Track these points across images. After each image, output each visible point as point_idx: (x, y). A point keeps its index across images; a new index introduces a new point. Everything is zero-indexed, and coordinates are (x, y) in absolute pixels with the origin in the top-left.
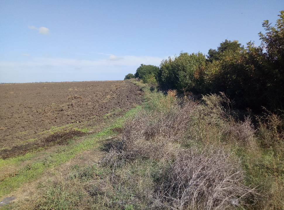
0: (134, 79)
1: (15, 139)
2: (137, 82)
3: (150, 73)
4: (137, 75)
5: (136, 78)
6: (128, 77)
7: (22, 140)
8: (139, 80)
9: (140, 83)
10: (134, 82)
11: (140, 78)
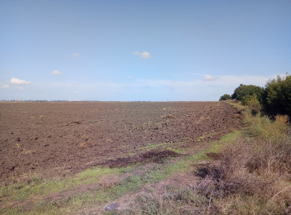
0: (231, 100)
1: (119, 151)
2: (235, 104)
3: (251, 94)
4: (234, 96)
5: (233, 99)
6: (224, 98)
7: (124, 153)
8: (236, 102)
9: (238, 105)
10: (231, 104)
11: (238, 99)
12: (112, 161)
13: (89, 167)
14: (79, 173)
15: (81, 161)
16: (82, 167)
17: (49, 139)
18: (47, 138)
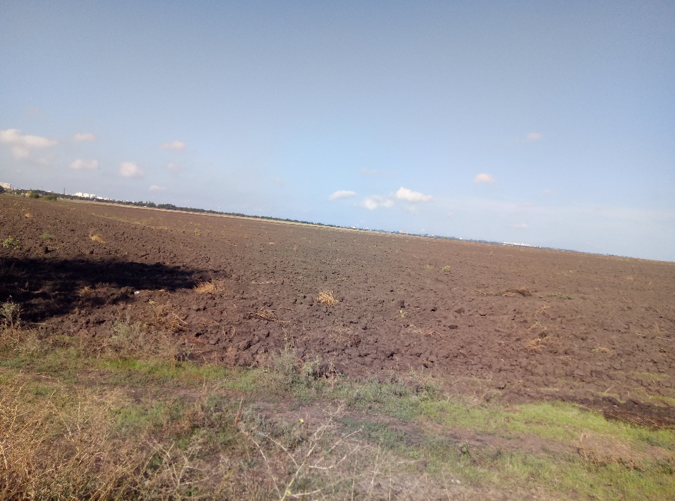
12: (611, 401)
13: (547, 398)
14: (523, 406)
15: (528, 380)
16: (531, 394)
17: (458, 315)
18: (455, 314)
